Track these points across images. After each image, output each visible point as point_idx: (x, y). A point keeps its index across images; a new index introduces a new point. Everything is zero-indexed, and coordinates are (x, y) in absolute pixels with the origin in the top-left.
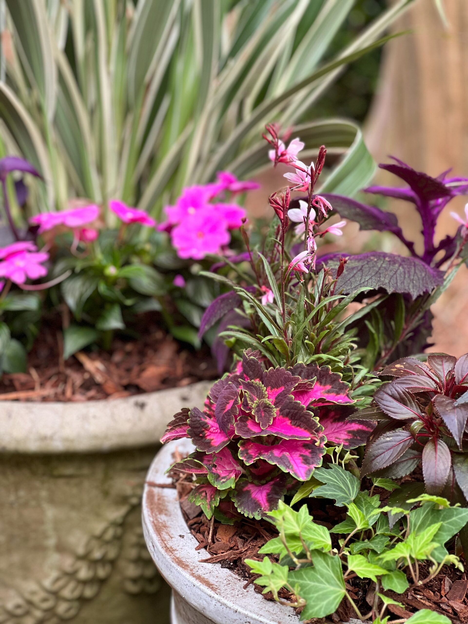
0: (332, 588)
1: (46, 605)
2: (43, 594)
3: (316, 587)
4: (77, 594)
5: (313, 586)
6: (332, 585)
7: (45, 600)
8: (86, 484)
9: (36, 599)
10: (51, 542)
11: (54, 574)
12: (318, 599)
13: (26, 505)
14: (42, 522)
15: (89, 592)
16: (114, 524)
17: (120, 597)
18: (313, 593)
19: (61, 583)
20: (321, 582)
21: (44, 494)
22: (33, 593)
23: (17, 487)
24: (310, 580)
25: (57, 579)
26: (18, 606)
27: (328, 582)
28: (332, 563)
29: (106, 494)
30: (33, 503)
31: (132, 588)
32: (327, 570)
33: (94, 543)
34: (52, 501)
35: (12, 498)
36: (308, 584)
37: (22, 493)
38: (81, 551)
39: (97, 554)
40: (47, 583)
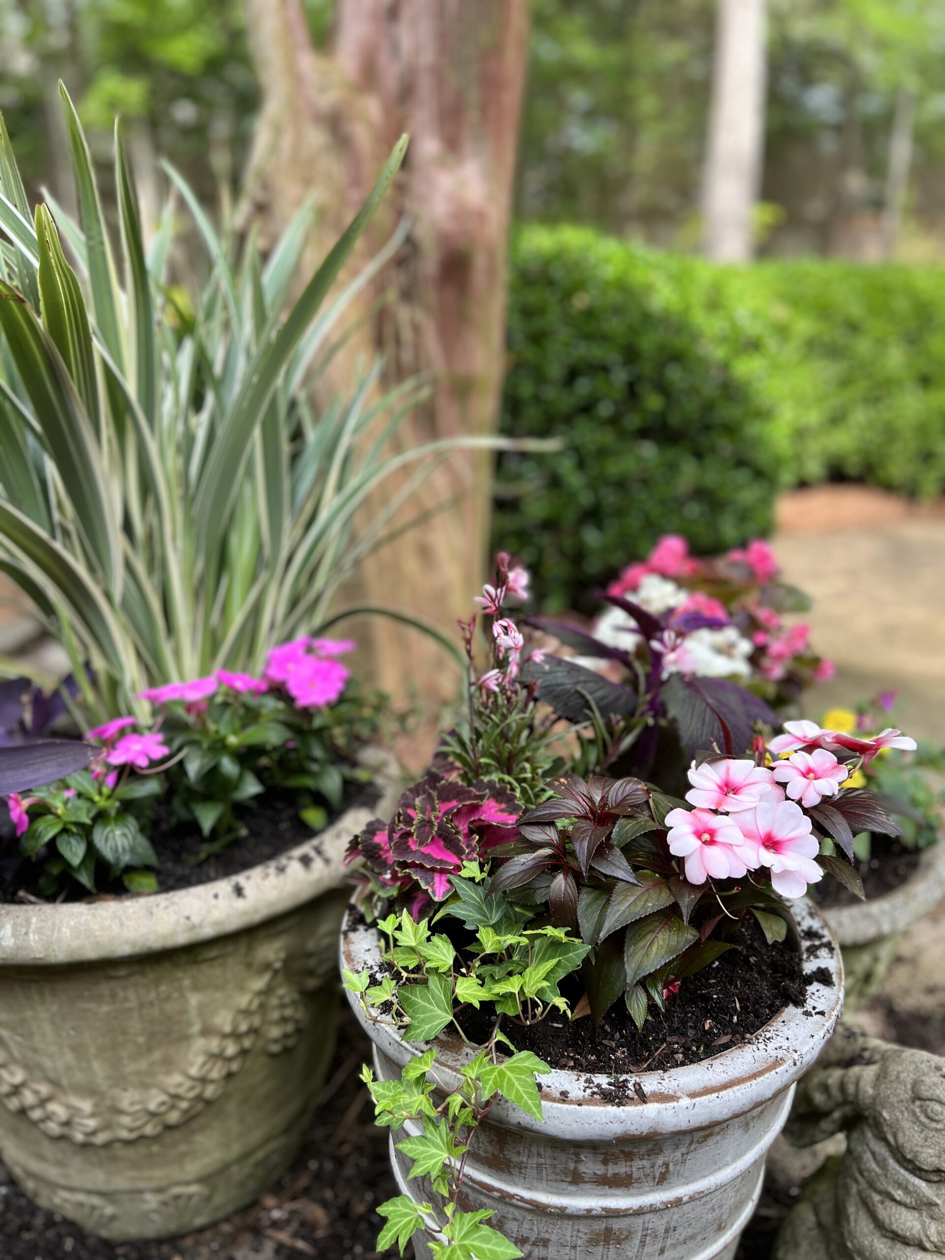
0: (440, 1012)
1: (191, 1094)
2: (189, 1083)
3: (426, 1007)
4: (224, 1072)
5: (422, 1006)
6: (441, 1009)
7: (192, 1088)
8: (230, 961)
9: (181, 1091)
10: (196, 1028)
11: (200, 1059)
12: (424, 1021)
13: (168, 999)
14: (185, 1011)
15: (235, 1066)
16: (260, 993)
17: (263, 1060)
18: (420, 1014)
19: (208, 1067)
20: (431, 1004)
21: (187, 982)
22: (179, 1085)
23: (157, 983)
24: (421, 998)
25: (204, 1064)
26: (163, 1103)
27: (438, 1006)
28: (445, 985)
29: (249, 966)
30: (175, 995)
31: (275, 1048)
32: (439, 991)
33: (240, 1017)
34: (196, 988)
35: (152, 995)
36: (420, 1003)
37: (163, 988)
38: (227, 1028)
39: (243, 1027)
40: (194, 1071)
